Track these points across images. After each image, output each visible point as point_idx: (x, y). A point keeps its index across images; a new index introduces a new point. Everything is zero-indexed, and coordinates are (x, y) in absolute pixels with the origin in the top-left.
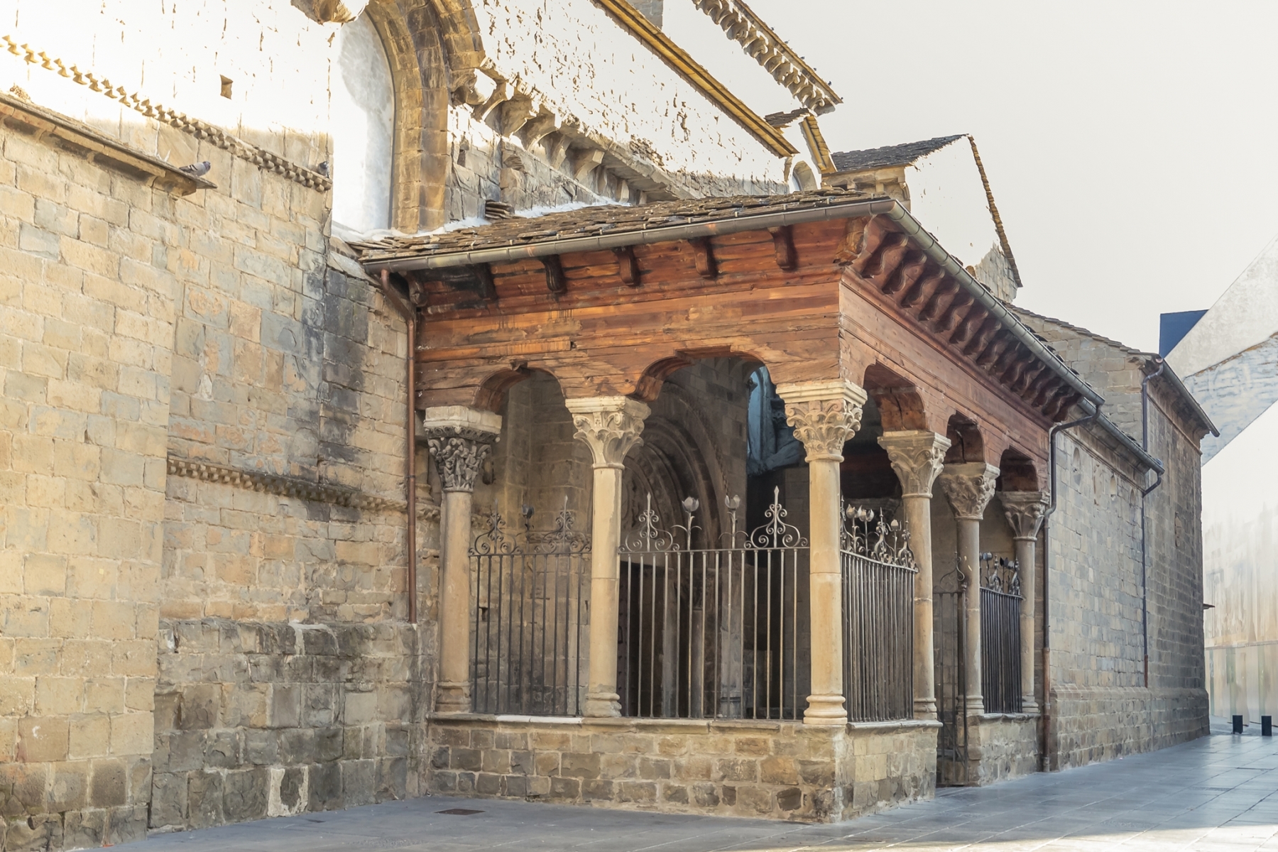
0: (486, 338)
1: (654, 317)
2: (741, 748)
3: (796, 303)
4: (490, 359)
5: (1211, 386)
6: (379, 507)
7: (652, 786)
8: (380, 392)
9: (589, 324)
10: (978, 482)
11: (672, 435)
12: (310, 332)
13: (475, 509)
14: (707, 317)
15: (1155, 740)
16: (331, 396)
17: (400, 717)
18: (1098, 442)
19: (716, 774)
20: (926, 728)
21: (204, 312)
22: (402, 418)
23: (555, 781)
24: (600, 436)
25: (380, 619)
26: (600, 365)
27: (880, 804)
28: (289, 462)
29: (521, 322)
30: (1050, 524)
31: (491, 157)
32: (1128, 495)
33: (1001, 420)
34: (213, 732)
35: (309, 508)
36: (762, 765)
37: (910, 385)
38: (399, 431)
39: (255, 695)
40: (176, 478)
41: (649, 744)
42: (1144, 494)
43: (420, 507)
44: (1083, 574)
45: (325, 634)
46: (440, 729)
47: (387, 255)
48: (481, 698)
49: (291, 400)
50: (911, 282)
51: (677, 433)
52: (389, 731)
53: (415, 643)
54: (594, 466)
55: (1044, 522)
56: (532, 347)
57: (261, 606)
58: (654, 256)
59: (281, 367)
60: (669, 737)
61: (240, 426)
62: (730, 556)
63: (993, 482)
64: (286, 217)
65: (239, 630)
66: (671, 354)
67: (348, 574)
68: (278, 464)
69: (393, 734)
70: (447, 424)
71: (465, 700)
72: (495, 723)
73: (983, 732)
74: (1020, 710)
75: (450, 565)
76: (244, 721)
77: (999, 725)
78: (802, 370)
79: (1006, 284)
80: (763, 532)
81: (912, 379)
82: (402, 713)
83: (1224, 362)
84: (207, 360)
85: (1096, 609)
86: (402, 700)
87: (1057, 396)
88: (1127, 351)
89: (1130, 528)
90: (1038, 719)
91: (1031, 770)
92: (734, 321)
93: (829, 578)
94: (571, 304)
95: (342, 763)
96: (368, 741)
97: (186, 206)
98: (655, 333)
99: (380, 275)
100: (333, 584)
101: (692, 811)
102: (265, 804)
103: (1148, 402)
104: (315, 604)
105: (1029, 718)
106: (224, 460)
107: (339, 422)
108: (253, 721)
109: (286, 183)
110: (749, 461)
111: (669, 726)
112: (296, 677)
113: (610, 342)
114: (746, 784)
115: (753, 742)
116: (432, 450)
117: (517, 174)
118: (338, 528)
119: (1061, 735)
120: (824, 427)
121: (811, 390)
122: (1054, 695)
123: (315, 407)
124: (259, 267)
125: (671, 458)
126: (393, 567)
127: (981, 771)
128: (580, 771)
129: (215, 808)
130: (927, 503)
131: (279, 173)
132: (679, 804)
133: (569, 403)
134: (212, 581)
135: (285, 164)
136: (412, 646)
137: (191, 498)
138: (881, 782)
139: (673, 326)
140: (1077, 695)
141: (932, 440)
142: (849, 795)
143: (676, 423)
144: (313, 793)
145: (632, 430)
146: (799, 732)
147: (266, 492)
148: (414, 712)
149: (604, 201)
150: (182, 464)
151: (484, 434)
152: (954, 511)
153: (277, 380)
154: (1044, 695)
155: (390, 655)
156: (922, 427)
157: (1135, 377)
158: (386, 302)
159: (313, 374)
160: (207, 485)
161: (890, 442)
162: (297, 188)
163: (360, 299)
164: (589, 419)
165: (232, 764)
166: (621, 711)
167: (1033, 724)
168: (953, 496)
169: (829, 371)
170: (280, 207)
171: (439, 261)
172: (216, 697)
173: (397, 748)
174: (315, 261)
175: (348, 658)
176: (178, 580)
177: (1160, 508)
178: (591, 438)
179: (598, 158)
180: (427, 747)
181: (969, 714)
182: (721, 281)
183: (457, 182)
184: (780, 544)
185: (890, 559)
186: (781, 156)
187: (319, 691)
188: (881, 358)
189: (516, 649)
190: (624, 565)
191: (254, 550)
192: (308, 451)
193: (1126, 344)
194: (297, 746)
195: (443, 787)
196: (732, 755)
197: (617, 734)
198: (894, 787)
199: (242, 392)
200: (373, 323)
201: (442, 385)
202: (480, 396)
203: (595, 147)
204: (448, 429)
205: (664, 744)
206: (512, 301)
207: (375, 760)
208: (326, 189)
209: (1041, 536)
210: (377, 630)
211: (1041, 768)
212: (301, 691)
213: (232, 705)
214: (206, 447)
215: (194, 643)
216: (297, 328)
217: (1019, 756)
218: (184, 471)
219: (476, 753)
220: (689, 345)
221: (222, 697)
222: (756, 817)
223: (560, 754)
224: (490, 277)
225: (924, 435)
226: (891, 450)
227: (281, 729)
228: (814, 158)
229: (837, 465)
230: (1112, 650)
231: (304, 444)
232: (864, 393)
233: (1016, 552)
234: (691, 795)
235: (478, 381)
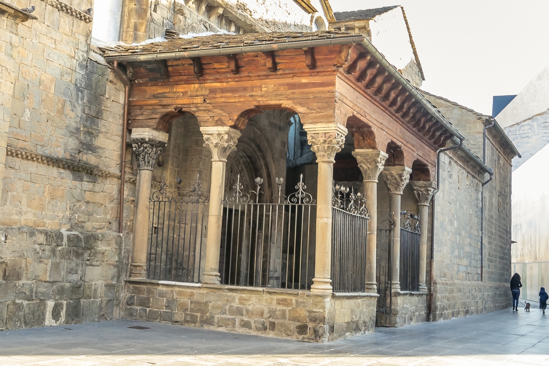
0: (162, 96)
1: (245, 89)
2: (279, 302)
3: (314, 85)
4: (164, 106)
5: (517, 133)
6: (107, 176)
7: (234, 320)
8: (110, 120)
9: (213, 91)
10: (401, 176)
11: (251, 146)
12: (78, 89)
13: (154, 178)
14: (270, 90)
15: (485, 308)
16: (86, 121)
17: (112, 279)
18: (461, 158)
19: (266, 315)
20: (371, 297)
21: (28, 78)
22: (120, 133)
23: (186, 315)
24: (216, 146)
25: (105, 231)
26: (218, 111)
27: (347, 334)
28: (65, 152)
29: (180, 89)
30: (436, 198)
31: (169, 9)
32: (475, 185)
33: (413, 146)
34: (21, 282)
35: (73, 175)
36: (289, 311)
37: (369, 127)
38: (119, 139)
39: (42, 265)
40: (10, 157)
41: (234, 299)
42: (483, 185)
43: (127, 177)
44: (452, 224)
45: (78, 237)
46: (131, 286)
47: (117, 54)
48: (152, 272)
49: (67, 122)
50: (371, 77)
51: (253, 145)
52: (106, 286)
53: (121, 243)
54: (212, 160)
55: (433, 197)
56: (185, 101)
57: (47, 222)
58: (246, 59)
59: (64, 106)
60: (244, 296)
61: (42, 134)
62: (277, 207)
63: (409, 176)
64: (70, 34)
65: (36, 233)
66: (252, 107)
67: (90, 208)
68: (60, 153)
69: (108, 287)
70: (142, 136)
71: (144, 272)
72: (158, 285)
73: (399, 300)
74: (418, 290)
75: (140, 205)
76: (36, 278)
77: (408, 297)
78: (316, 118)
79: (417, 79)
80: (293, 196)
81: (370, 124)
82: (113, 277)
83: (524, 121)
84: (28, 101)
85: (458, 241)
86: (113, 271)
87: (441, 135)
88: (476, 114)
89: (476, 201)
90: (427, 295)
91: (423, 321)
92: (284, 92)
93: (325, 220)
94: (205, 81)
95: (82, 301)
96: (96, 290)
97: (23, 27)
98: (245, 97)
99: (113, 63)
100: (83, 212)
101: (253, 333)
102: (44, 319)
103: (486, 140)
104: (73, 222)
105: (422, 294)
106: (34, 149)
107: (90, 133)
108: (41, 278)
109: (71, 18)
110: (288, 160)
111: (244, 290)
112: (63, 257)
113: (223, 100)
114: (281, 321)
115: (285, 300)
116: (134, 149)
117: (181, 17)
118: (87, 185)
119: (438, 303)
120: (326, 145)
121: (320, 127)
122: (435, 283)
123: (79, 126)
124: (56, 58)
125: (250, 158)
126: (112, 205)
127: (398, 320)
128: (199, 310)
129: (20, 320)
130: (375, 185)
131: (68, 13)
132: (247, 329)
133: (202, 129)
134: (24, 209)
135: (71, 9)
136: (119, 244)
137: (17, 167)
138: (348, 323)
139: (254, 93)
140: (447, 284)
141: (378, 154)
142: (332, 329)
143: (253, 140)
144: (68, 315)
145: (232, 143)
146: (308, 296)
147: (53, 166)
148: (119, 277)
149: (222, 31)
150: (13, 151)
151: (160, 142)
152: (389, 189)
153: (61, 112)
154: (430, 283)
155: (109, 248)
156: (374, 148)
157: (480, 127)
158: (115, 76)
159: (79, 109)
160: (25, 162)
161: (358, 154)
162: (76, 20)
163: (103, 75)
164: (211, 138)
165: (29, 299)
166: (220, 281)
167: (425, 297)
168: (388, 182)
169: (330, 119)
170: (67, 29)
171: (142, 58)
172: (23, 265)
173: (110, 294)
174: (83, 56)
175: (88, 249)
176: (8, 207)
177: (491, 192)
178: (211, 146)
179: (221, 11)
180: (124, 295)
181: (393, 291)
182: (279, 73)
183: (152, 20)
184: (302, 202)
185: (356, 212)
186: (309, 13)
187: (73, 265)
188: (355, 113)
189: (170, 248)
190: (225, 209)
191: (46, 194)
192: (74, 147)
193: (476, 110)
194: (61, 291)
195: (131, 315)
196: (274, 306)
197: (218, 293)
198: (354, 326)
199: (44, 117)
200: (109, 86)
201: (140, 118)
202: (159, 123)
203: (219, 6)
204: (142, 139)
205: (241, 299)
206: (176, 78)
207: (98, 300)
208: (90, 21)
209: (431, 204)
210: (103, 236)
211: (428, 320)
212: (65, 264)
213: (31, 269)
214: (25, 143)
215: (14, 238)
216: (72, 87)
217: (417, 313)
218: (14, 154)
219: (148, 299)
220: (261, 103)
221: (26, 266)
222: (285, 337)
223: (189, 301)
224: (166, 66)
225: (375, 152)
226: (359, 158)
227: (54, 282)
228: (325, 14)
229: (332, 165)
230: (465, 262)
231: (73, 143)
232: (346, 130)
233: (418, 211)
234: (253, 325)
235: (158, 116)
